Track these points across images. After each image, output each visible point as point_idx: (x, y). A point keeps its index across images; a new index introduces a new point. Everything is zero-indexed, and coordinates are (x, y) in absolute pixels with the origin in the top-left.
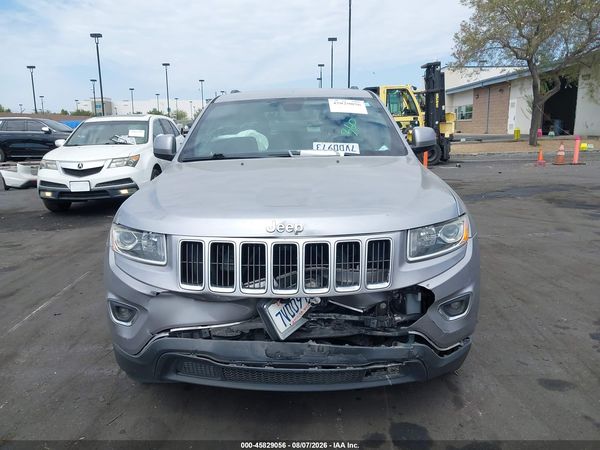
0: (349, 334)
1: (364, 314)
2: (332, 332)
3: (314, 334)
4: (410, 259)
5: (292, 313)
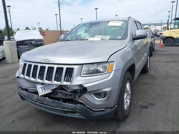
0: (68, 98)
1: (70, 92)
2: (62, 96)
3: (57, 96)
4: (82, 75)
5: (48, 89)
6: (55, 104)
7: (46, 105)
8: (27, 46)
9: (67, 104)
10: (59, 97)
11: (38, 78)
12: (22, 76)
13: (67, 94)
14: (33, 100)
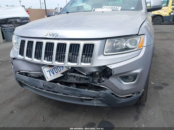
1: (87, 75)
2: (76, 81)
3: (68, 81)
4: (105, 54)
5: (57, 72)
6: (69, 91)
7: (57, 93)
8: (11, 25)
9: (86, 90)
10: (71, 82)
11: (45, 59)
12: (20, 57)
13: (81, 77)
14: (37, 87)
